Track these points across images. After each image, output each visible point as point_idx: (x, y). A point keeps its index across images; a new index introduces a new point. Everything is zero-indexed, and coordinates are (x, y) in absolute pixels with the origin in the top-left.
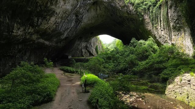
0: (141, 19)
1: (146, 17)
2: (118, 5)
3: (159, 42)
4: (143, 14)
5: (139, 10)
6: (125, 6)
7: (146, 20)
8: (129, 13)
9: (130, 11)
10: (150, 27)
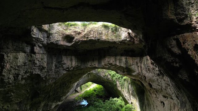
0: (115, 84)
1: (118, 83)
2: (101, 75)
3: (125, 98)
4: (116, 81)
5: (114, 78)
6: (106, 75)
7: (118, 85)
8: (108, 79)
9: (109, 79)
10: (120, 89)
